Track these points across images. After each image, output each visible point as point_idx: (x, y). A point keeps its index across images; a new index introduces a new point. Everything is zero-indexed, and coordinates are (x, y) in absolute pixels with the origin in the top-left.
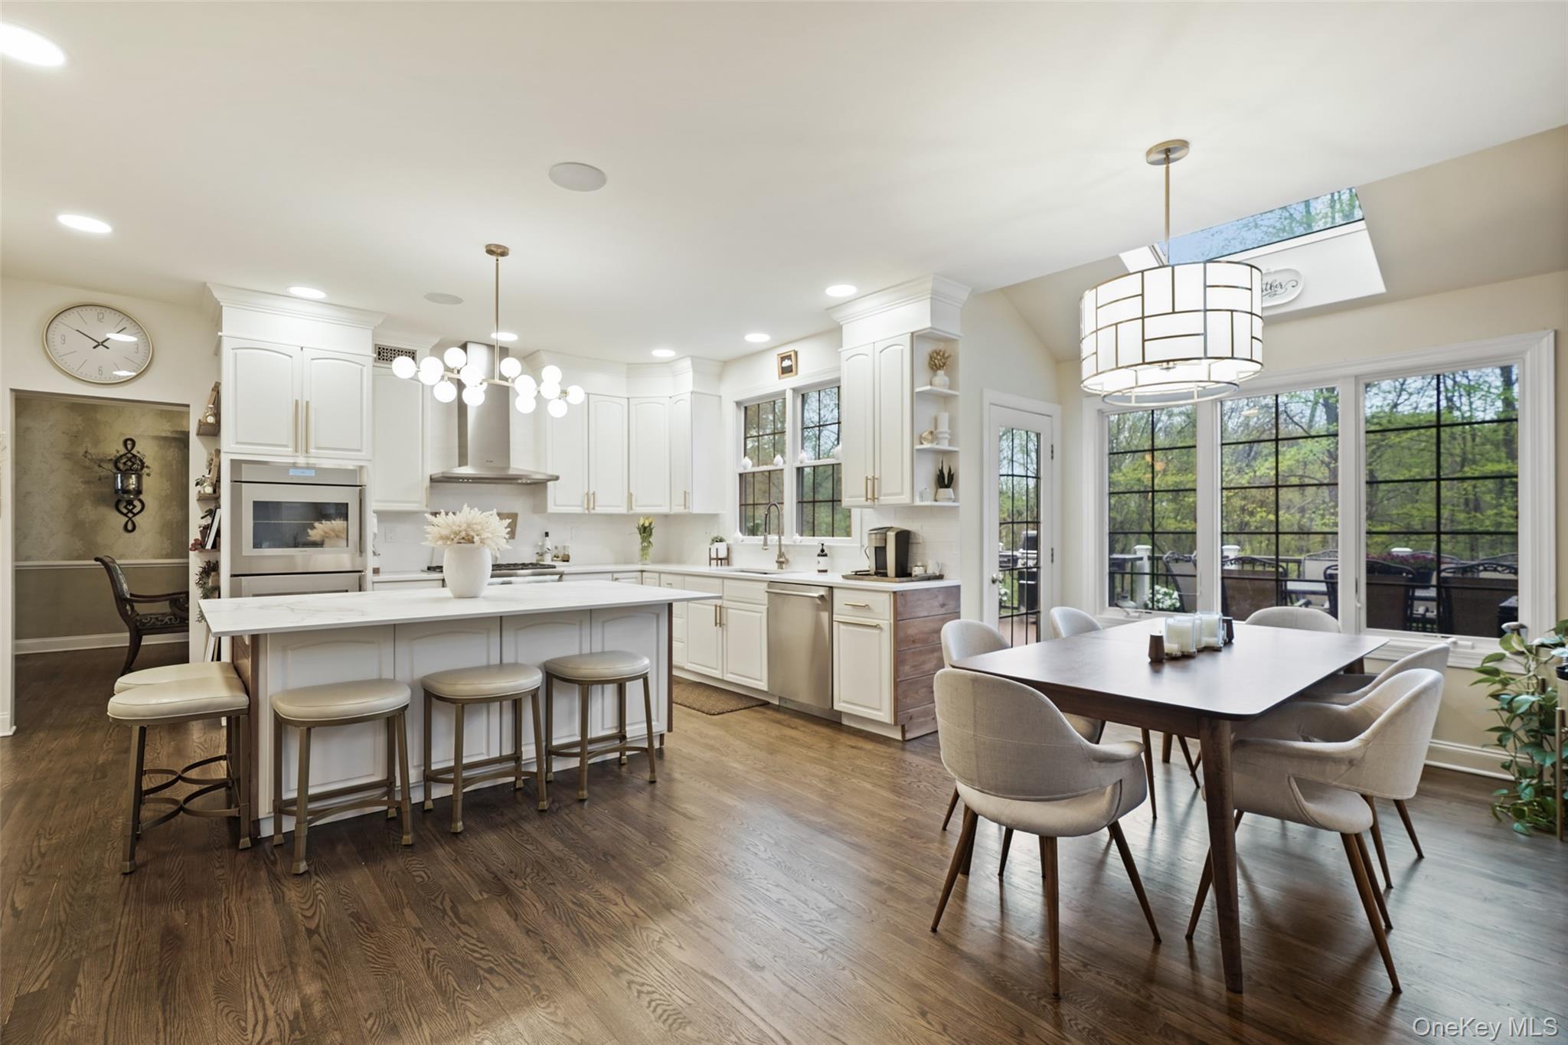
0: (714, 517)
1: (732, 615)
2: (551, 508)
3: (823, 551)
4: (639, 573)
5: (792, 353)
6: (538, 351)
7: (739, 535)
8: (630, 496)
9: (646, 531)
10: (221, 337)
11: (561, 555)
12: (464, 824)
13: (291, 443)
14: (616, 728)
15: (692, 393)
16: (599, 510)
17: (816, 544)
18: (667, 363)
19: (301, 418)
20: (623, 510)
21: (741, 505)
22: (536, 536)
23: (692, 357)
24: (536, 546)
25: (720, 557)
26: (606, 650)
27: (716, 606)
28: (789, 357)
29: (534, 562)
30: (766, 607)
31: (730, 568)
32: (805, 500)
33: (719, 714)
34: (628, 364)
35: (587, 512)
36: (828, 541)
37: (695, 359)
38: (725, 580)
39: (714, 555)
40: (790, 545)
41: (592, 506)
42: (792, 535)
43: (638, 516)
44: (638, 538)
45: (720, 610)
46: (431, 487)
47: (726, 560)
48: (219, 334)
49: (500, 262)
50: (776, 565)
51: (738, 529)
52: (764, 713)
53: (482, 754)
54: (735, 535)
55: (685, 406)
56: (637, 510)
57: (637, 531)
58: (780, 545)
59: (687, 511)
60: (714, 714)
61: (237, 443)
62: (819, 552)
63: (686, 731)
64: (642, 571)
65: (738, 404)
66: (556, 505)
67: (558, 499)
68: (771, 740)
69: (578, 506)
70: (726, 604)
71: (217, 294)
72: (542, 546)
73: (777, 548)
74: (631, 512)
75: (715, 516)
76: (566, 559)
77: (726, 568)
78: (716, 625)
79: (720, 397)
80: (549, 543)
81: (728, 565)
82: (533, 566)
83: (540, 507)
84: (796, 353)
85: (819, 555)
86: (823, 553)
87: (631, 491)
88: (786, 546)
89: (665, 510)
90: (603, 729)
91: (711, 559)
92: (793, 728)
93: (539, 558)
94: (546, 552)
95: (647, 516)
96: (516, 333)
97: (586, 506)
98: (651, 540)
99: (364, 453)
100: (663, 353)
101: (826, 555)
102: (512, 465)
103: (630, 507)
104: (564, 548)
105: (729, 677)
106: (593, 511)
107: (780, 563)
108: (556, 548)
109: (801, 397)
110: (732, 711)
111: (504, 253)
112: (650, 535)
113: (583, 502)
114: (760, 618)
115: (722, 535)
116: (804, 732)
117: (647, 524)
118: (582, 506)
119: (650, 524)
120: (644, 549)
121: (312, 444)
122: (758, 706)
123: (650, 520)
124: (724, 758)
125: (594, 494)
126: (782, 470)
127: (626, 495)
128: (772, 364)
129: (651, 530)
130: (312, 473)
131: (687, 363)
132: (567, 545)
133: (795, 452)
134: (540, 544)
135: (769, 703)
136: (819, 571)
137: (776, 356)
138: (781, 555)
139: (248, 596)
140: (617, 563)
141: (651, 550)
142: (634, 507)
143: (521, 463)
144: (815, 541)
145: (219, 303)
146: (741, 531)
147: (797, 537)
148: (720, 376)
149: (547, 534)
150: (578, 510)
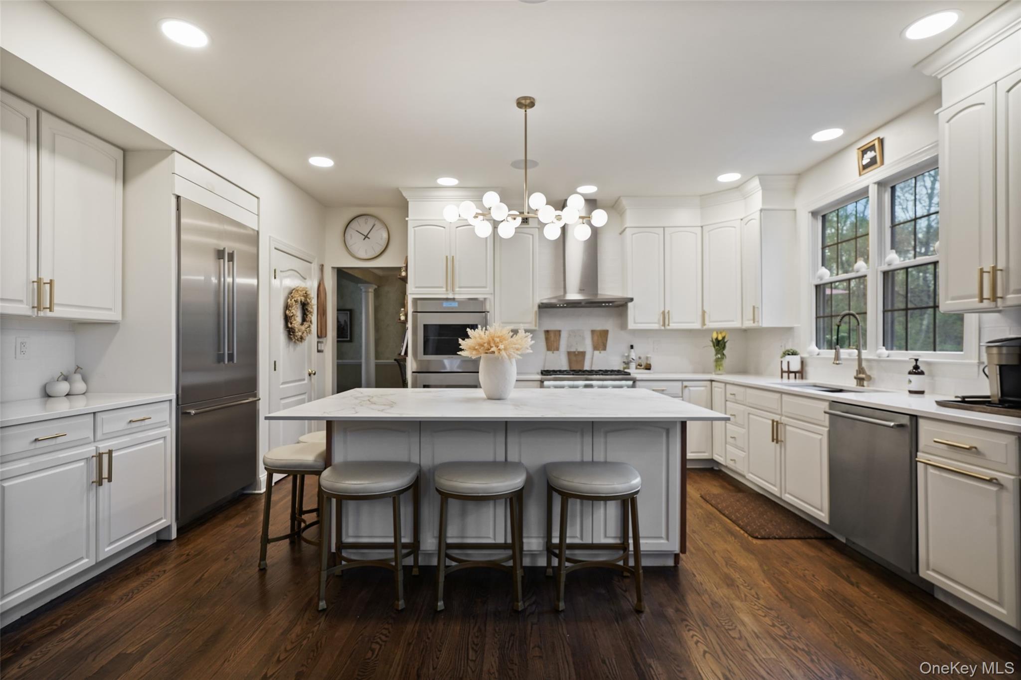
0: (788, 331)
1: (791, 432)
2: (631, 325)
3: (916, 367)
4: (709, 383)
5: (876, 143)
6: (619, 198)
7: (813, 347)
8: (704, 312)
9: (719, 345)
10: (407, 221)
11: (644, 364)
12: (445, 604)
13: (445, 286)
14: (620, 538)
15: (761, 210)
16: (673, 326)
17: (907, 359)
18: (737, 188)
19: (450, 267)
20: (697, 325)
21: (817, 318)
22: (624, 348)
23: (758, 175)
24: (623, 356)
25: (792, 369)
26: (608, 460)
27: (773, 421)
28: (872, 148)
29: (621, 369)
30: (827, 429)
31: (804, 381)
32: (896, 308)
33: (763, 538)
34: (701, 196)
35: (663, 328)
36: (926, 356)
37: (763, 178)
38: (784, 396)
39: (785, 368)
40: (874, 360)
41: (667, 323)
42: (877, 349)
43: (711, 331)
44: (712, 351)
45: (776, 426)
46: (540, 312)
47: (801, 373)
48: (407, 219)
49: (527, 113)
50: (855, 381)
51: (814, 343)
52: (821, 550)
53: (489, 538)
54: (809, 348)
55: (756, 223)
56: (710, 325)
57: (711, 344)
58: (860, 360)
59: (755, 325)
60: (757, 538)
61: (416, 287)
62: (911, 368)
63: (714, 552)
64: (712, 381)
65: (814, 214)
66: (635, 323)
67: (636, 318)
68: (813, 594)
69: (655, 323)
70: (784, 420)
71: (404, 194)
72: (628, 356)
73: (856, 363)
74: (705, 327)
75: (790, 329)
76: (648, 367)
77: (799, 381)
78: (773, 441)
79: (795, 210)
80: (633, 355)
81: (802, 378)
82: (618, 372)
83: (623, 325)
84: (881, 141)
85: (910, 373)
86: (916, 370)
87: (705, 309)
88: (868, 360)
89: (737, 324)
90: (606, 536)
91: (782, 372)
92: (852, 584)
93: (625, 366)
94: (631, 362)
95: (719, 331)
96: (595, 186)
97: (662, 323)
98: (725, 352)
99: (488, 289)
100: (729, 178)
101: (922, 373)
102: (599, 292)
103: (704, 324)
104: (647, 358)
105: (787, 497)
106: (668, 328)
107: (860, 381)
108: (640, 358)
109: (889, 190)
110: (780, 538)
111: (532, 104)
112: (724, 348)
113: (659, 320)
114: (821, 440)
115: (795, 349)
116: (866, 593)
117: (720, 338)
118: (659, 323)
119: (724, 338)
120: (717, 360)
121: (457, 284)
122: (816, 538)
123: (724, 334)
124: (737, 603)
125: (668, 312)
126: (865, 276)
127: (700, 313)
128: (852, 159)
129: (725, 343)
130: (455, 305)
131: (756, 183)
132: (649, 356)
133: (881, 254)
134: (626, 354)
135: (833, 538)
136: (911, 392)
137: (857, 151)
138: (861, 370)
139: (420, 387)
140: (695, 372)
141: (726, 362)
142: (707, 322)
143: (609, 290)
144: (905, 357)
145: (406, 199)
146: (818, 345)
147: (883, 351)
148: (795, 191)
149: (632, 347)
150: (655, 326)
